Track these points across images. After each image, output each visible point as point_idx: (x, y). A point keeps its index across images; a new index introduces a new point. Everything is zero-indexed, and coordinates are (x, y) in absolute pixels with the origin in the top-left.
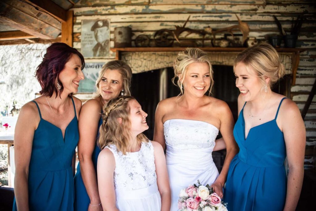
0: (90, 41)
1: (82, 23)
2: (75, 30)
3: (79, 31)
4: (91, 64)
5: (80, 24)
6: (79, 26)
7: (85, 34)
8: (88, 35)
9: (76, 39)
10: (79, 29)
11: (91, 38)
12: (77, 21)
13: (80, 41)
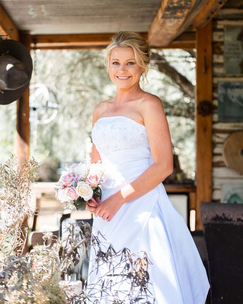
0: (236, 53)
1: (225, 30)
2: (216, 38)
3: (221, 40)
4: (237, 84)
5: (222, 30)
6: (221, 33)
7: (230, 44)
8: (233, 45)
9: (217, 51)
10: (220, 37)
11: (238, 49)
12: (219, 27)
13: (221, 53)
